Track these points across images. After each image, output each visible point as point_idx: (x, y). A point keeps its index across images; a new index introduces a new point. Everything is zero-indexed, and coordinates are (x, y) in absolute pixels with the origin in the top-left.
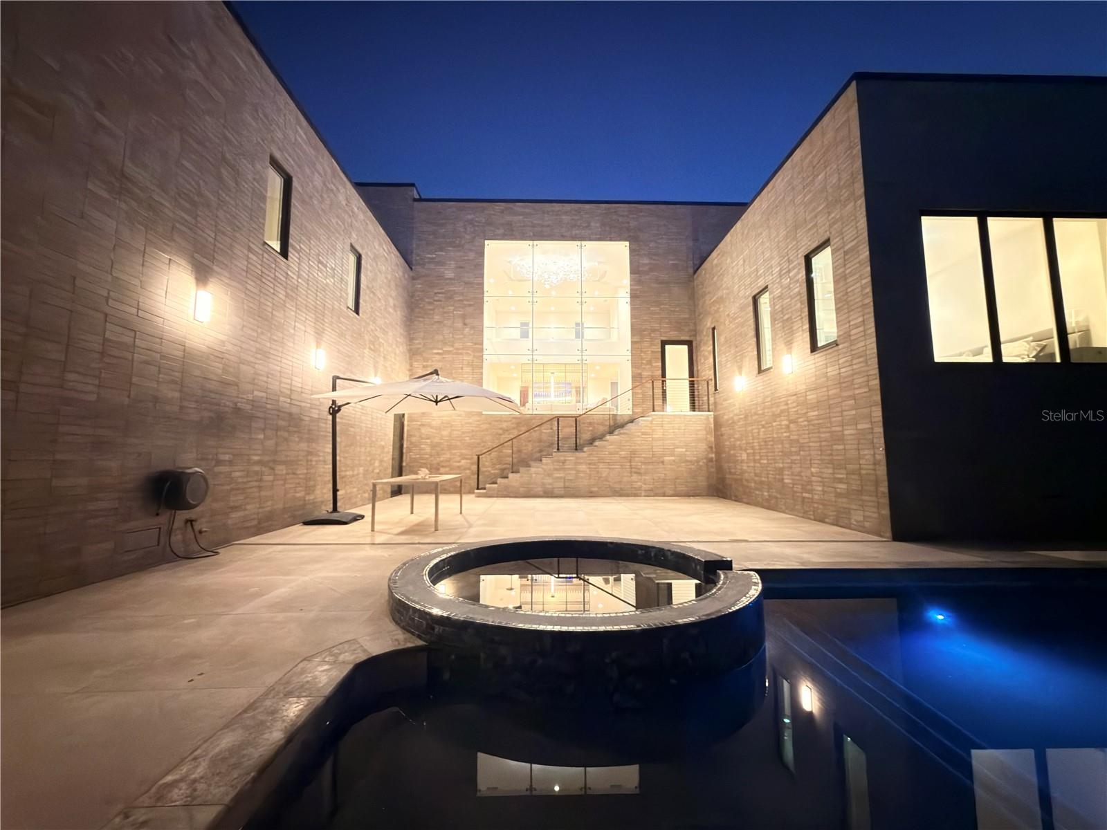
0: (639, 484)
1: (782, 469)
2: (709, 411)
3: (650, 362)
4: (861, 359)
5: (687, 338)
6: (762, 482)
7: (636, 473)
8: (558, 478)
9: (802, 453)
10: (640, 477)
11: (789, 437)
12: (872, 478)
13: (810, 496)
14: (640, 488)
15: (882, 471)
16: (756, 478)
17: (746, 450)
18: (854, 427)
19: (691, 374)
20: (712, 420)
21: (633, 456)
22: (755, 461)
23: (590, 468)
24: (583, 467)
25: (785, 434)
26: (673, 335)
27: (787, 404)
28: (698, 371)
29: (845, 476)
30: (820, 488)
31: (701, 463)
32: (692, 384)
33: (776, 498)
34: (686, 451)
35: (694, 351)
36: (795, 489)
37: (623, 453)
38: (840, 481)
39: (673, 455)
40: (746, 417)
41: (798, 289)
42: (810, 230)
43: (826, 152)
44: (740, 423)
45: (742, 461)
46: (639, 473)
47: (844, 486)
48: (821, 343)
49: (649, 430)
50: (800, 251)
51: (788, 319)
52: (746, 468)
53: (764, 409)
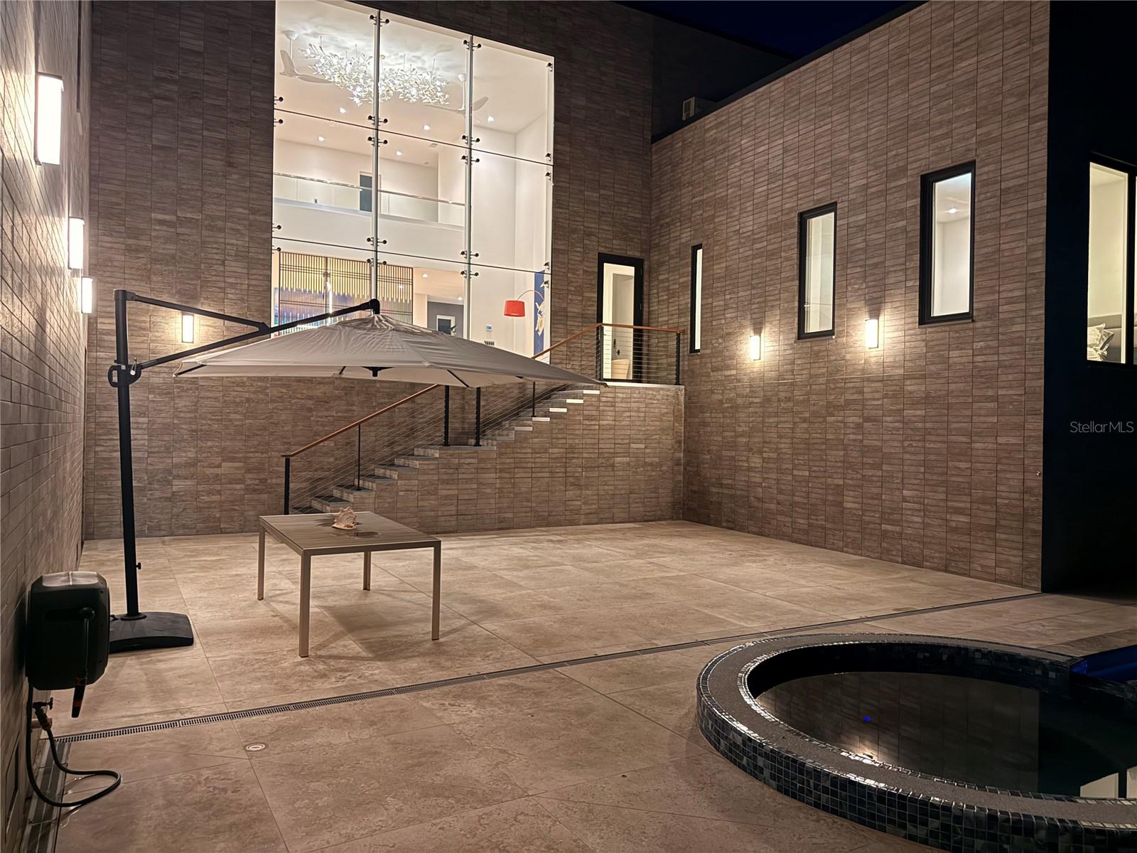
0: (579, 503)
1: (840, 490)
2: (677, 383)
3: (580, 291)
4: (1015, 349)
5: (637, 254)
6: (793, 504)
7: (574, 485)
8: (446, 497)
9: (885, 467)
10: (578, 492)
11: (862, 441)
12: (1020, 510)
13: (898, 529)
14: (577, 511)
15: (1035, 502)
16: (781, 497)
17: (760, 452)
18: (991, 439)
19: (638, 318)
20: (682, 399)
21: (568, 455)
22: (779, 471)
23: (500, 478)
24: (490, 477)
25: (852, 437)
26: (617, 247)
27: (862, 393)
28: (649, 312)
29: (968, 505)
30: (917, 520)
31: (664, 468)
32: (638, 335)
33: (824, 528)
34: (646, 448)
35: (646, 276)
36: (867, 518)
37: (556, 450)
38: (959, 511)
39: (627, 454)
40: (767, 400)
41: (904, 223)
42: (935, 139)
43: (979, 31)
44: (751, 410)
45: (749, 469)
46: (579, 486)
47: (963, 519)
48: (937, 311)
49: (594, 413)
50: (915, 165)
51: (876, 266)
52: (758, 480)
53: (808, 394)
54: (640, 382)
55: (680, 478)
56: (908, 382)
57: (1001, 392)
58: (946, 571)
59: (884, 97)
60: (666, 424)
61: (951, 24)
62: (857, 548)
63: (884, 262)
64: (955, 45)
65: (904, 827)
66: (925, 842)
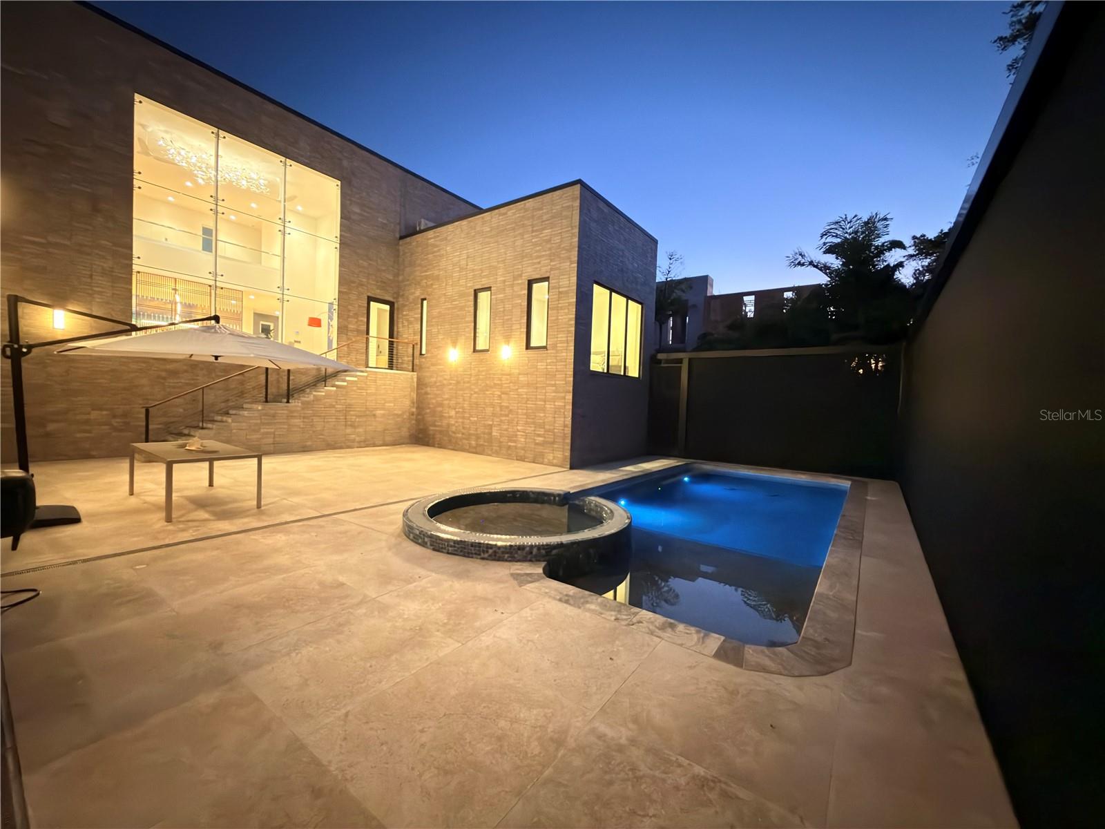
0: (354, 436)
1: (491, 426)
2: (413, 371)
3: (356, 316)
4: (563, 363)
5: (391, 299)
6: (470, 434)
7: (350, 426)
8: (267, 433)
10: (353, 430)
11: (501, 403)
12: (562, 435)
13: (515, 444)
14: (353, 441)
15: (568, 431)
16: (463, 431)
17: (455, 409)
18: (553, 403)
19: (391, 335)
20: (415, 380)
21: (348, 409)
22: (463, 418)
23: (303, 422)
24: (296, 421)
25: (496, 401)
26: (378, 293)
27: (501, 380)
28: (398, 332)
29: (543, 433)
30: (523, 440)
31: (405, 417)
32: (391, 343)
33: (483, 446)
34: (394, 406)
35: (396, 312)
36: (501, 440)
37: (339, 406)
38: (539, 435)
39: (384, 409)
40: (458, 382)
41: (520, 301)
42: (535, 264)
43: (553, 217)
44: (451, 387)
45: (450, 417)
46: (353, 426)
47: (541, 439)
48: (533, 344)
49: (364, 386)
50: (526, 274)
51: (508, 320)
52: (453, 422)
53: (478, 380)
54: (392, 369)
55: (414, 422)
56: (520, 376)
57: (557, 382)
58: (534, 462)
59: (513, 240)
60: (407, 393)
61: (541, 212)
62: (497, 454)
63: (511, 319)
64: (542, 222)
65: (480, 555)
66: (487, 559)
